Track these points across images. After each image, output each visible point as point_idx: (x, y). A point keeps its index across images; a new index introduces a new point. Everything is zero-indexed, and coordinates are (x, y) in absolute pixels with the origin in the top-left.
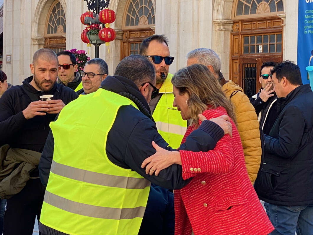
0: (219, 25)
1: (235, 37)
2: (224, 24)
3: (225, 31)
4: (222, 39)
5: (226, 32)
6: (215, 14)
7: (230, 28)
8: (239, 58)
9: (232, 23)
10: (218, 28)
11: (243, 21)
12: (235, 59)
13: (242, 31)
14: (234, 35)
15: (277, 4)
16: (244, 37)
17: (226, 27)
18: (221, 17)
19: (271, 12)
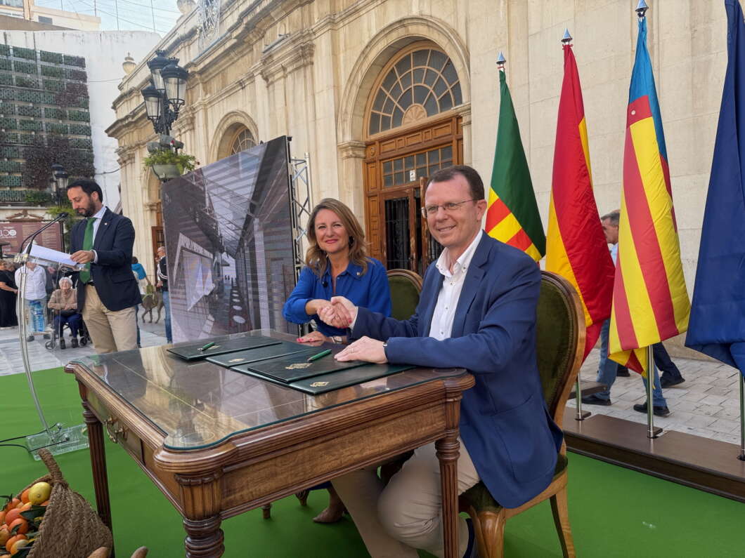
0: (347, 151)
1: (370, 166)
2: (354, 147)
3: (356, 157)
4: (352, 169)
5: (357, 159)
6: (340, 135)
7: (362, 153)
8: (378, 194)
9: (364, 146)
10: (345, 154)
11: (382, 141)
12: (371, 197)
13: (380, 154)
14: (368, 163)
15: (439, 101)
16: (384, 163)
17: (357, 152)
18: (348, 138)
19: (428, 116)
